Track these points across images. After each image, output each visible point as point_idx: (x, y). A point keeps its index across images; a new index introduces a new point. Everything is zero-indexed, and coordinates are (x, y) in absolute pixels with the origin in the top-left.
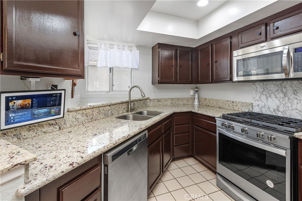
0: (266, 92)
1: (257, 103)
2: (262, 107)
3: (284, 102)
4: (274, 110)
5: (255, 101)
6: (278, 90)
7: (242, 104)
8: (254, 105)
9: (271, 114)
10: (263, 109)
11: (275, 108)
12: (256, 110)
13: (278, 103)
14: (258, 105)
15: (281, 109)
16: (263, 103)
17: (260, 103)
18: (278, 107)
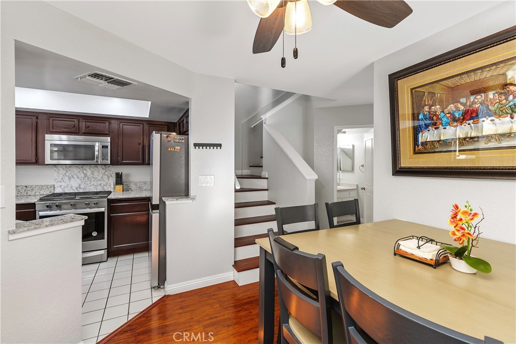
0: (68, 173)
1: (59, 184)
2: (65, 187)
3: (84, 181)
4: (77, 188)
5: (57, 182)
6: (79, 172)
7: (40, 187)
8: (56, 186)
9: (74, 192)
10: (65, 188)
11: (77, 186)
12: (58, 190)
13: (79, 182)
14: (61, 186)
15: (82, 186)
16: (66, 184)
17: (63, 184)
18: (80, 185)
